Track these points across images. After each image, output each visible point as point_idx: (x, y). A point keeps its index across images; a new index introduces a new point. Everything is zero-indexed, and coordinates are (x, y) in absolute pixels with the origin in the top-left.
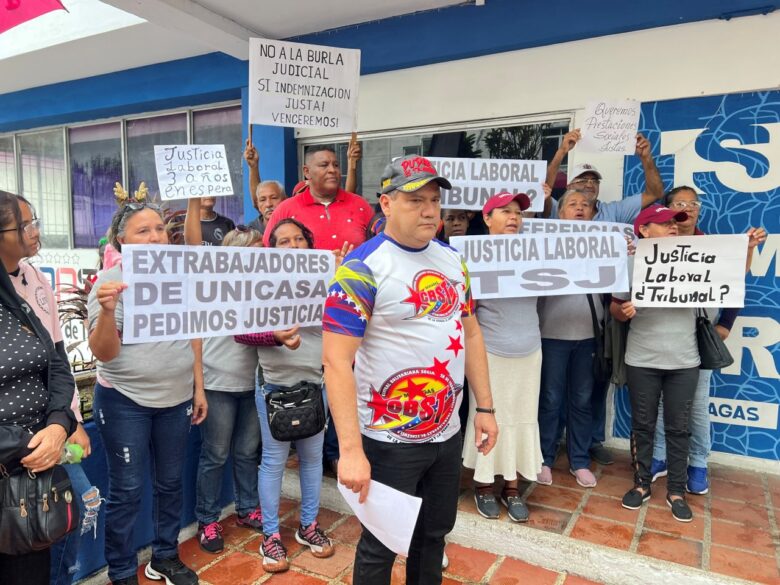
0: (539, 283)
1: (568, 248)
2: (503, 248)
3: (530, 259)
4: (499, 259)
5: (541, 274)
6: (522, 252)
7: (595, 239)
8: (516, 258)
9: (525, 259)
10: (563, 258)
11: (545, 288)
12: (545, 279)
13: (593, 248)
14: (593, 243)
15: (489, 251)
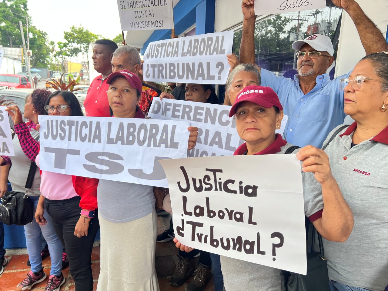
0: (98, 166)
1: (129, 134)
2: (74, 128)
3: (94, 141)
4: (70, 139)
5: (100, 157)
6: (88, 134)
7: (156, 127)
8: (83, 139)
9: (89, 141)
10: (123, 143)
11: (102, 172)
12: (102, 162)
13: (153, 136)
14: (154, 131)
15: (63, 130)
